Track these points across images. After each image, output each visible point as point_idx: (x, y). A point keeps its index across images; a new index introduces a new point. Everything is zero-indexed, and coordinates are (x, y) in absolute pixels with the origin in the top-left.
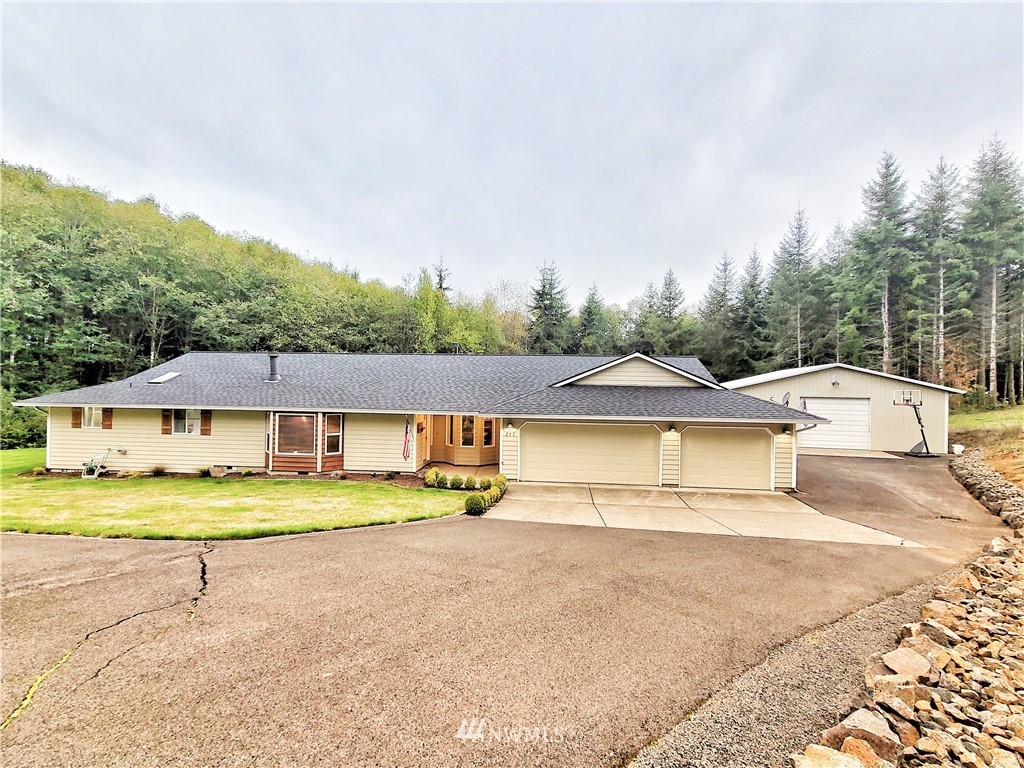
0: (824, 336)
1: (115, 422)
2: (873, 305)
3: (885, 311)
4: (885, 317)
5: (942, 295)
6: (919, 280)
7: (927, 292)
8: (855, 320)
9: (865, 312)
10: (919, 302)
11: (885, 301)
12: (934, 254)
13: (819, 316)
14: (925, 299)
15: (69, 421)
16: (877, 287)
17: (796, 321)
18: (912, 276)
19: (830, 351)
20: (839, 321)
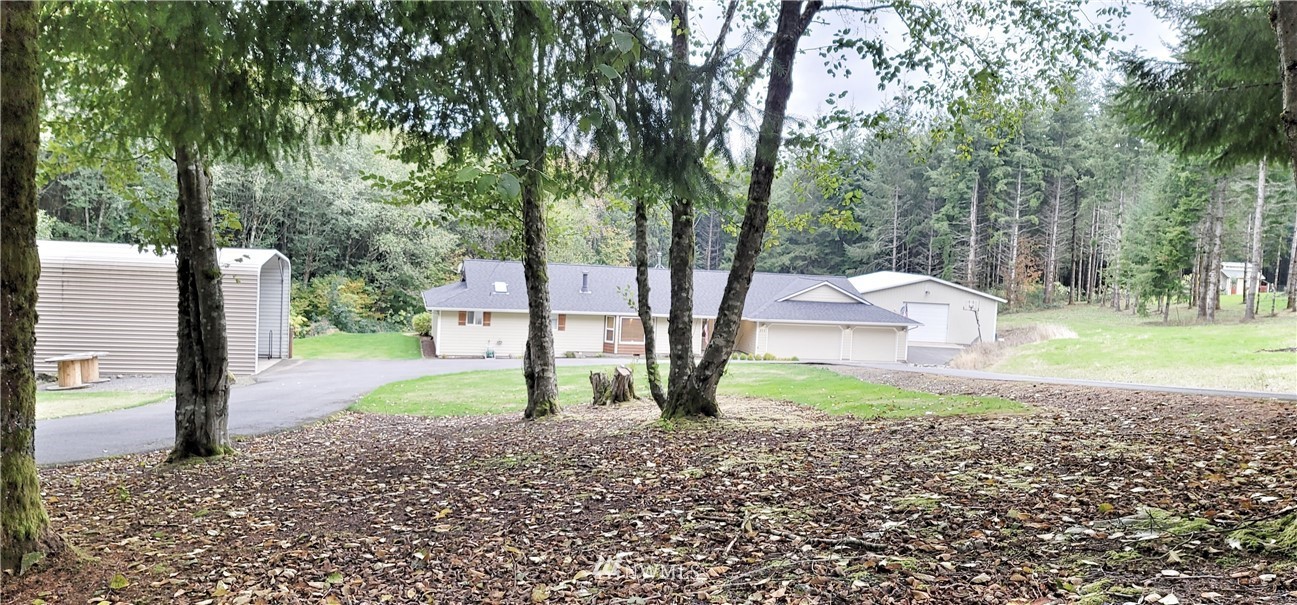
0: (920, 224)
1: (493, 321)
2: (964, 203)
3: (973, 210)
4: (973, 217)
5: (1019, 200)
6: (1001, 186)
7: (1009, 196)
8: (950, 218)
9: (957, 210)
10: (1001, 205)
11: (974, 200)
12: (1015, 160)
13: (917, 203)
14: (1005, 201)
15: (456, 320)
16: (968, 187)
17: (893, 205)
18: (996, 180)
19: (923, 240)
20: (934, 216)
